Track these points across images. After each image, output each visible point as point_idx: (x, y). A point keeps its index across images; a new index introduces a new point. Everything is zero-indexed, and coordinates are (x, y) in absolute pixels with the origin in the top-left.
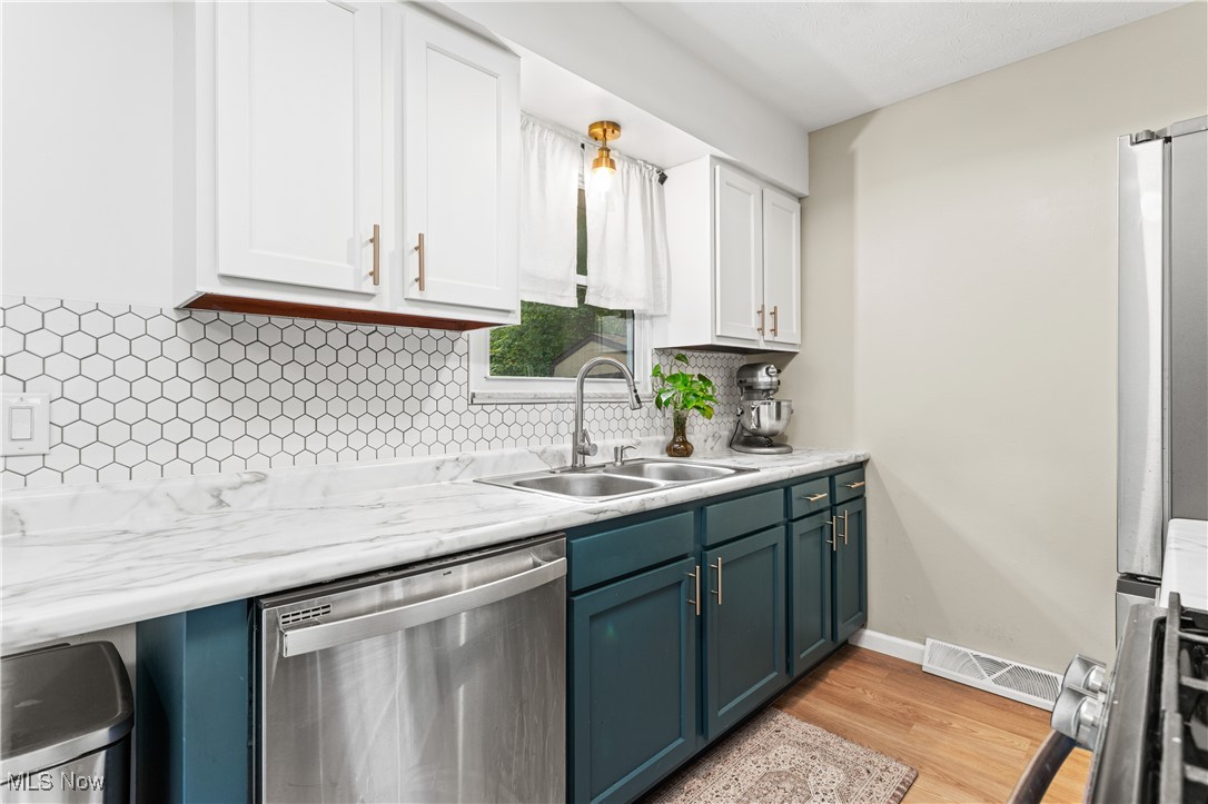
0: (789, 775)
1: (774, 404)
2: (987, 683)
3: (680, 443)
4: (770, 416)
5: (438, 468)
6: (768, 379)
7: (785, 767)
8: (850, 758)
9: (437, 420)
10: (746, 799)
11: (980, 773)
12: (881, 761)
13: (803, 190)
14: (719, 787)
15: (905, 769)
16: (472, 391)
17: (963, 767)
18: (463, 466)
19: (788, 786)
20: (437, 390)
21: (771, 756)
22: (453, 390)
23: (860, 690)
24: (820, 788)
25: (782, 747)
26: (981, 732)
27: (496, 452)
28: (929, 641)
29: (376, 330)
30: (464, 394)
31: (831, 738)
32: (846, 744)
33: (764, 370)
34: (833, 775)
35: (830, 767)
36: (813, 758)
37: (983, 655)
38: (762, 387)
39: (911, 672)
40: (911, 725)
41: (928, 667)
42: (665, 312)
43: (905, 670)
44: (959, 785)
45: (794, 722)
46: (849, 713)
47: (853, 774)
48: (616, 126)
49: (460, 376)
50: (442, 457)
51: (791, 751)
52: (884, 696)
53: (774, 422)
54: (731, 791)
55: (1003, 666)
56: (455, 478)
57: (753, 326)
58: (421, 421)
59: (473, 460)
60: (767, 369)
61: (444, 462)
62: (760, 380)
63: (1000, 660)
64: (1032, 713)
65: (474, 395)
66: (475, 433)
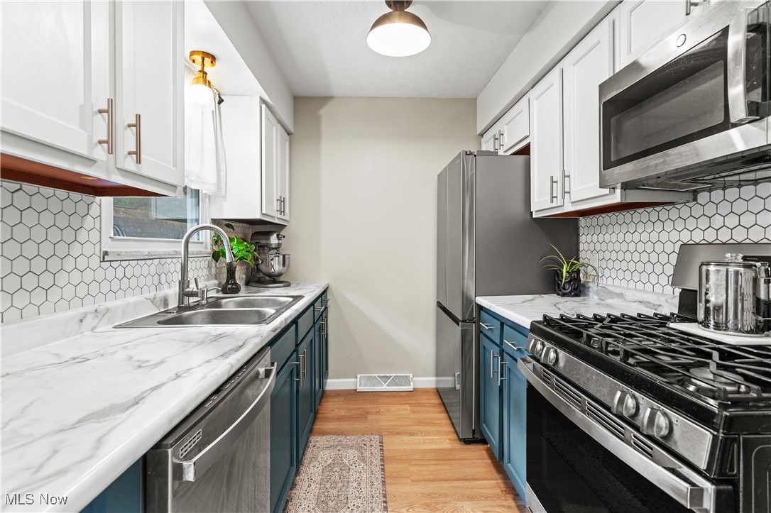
0: (334, 464)
1: (281, 257)
2: (385, 388)
3: (232, 284)
4: (279, 264)
5: (81, 321)
6: (276, 241)
7: (330, 461)
8: (354, 443)
9: (76, 277)
10: (323, 486)
11: (402, 425)
12: (366, 438)
13: (291, 128)
14: (305, 487)
15: (377, 437)
16: (104, 249)
17: (395, 425)
18: (100, 316)
19: (337, 469)
20: (76, 250)
21: (320, 459)
22: (88, 249)
23: (336, 410)
24: (351, 462)
25: (322, 453)
26: (392, 409)
27: (121, 302)
28: (359, 376)
29: (20, 189)
30: (97, 252)
31: (340, 438)
32: (348, 437)
33: (275, 235)
34: (352, 454)
35: (349, 451)
36: (339, 450)
37: (382, 375)
38: (273, 246)
39: (353, 394)
40: (366, 417)
41: (360, 389)
42: (224, 194)
43: (350, 394)
44: (398, 433)
45: (319, 438)
46: (339, 423)
47: (360, 449)
48: (213, 58)
49: (94, 236)
50: (81, 310)
51: (327, 452)
52: (348, 409)
53: (281, 267)
54: (313, 486)
55: (389, 377)
56: (95, 327)
57: (275, 208)
58: (62, 279)
59: (108, 310)
60: (278, 235)
61: (86, 314)
62: (272, 242)
63: (388, 375)
64: (403, 394)
65: (106, 253)
66: (105, 287)
